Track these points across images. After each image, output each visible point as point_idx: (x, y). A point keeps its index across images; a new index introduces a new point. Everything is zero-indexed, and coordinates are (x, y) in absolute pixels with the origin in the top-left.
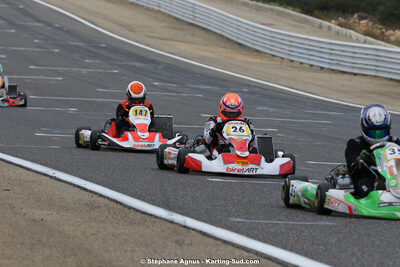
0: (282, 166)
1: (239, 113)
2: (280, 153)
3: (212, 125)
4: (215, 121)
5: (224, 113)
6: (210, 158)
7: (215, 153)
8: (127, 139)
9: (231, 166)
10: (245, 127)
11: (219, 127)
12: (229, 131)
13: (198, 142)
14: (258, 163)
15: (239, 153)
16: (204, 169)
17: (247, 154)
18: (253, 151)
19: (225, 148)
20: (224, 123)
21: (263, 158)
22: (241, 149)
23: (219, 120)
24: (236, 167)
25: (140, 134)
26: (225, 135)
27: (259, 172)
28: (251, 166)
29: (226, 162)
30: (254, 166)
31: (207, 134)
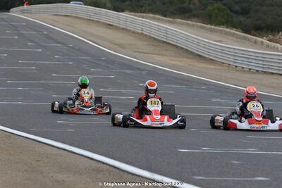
0: (280, 125)
1: (255, 97)
2: (278, 119)
3: (241, 104)
4: (243, 102)
5: (247, 97)
6: (240, 121)
7: (243, 119)
8: (146, 120)
9: (253, 125)
10: (259, 104)
11: (245, 105)
12: (250, 106)
13: (233, 113)
14: (267, 124)
15: (256, 118)
16: (238, 128)
17: (261, 119)
18: (264, 117)
19: (249, 116)
20: (247, 102)
21: (270, 121)
22: (257, 116)
23: (244, 101)
24: (255, 126)
25: (154, 116)
26: (248, 109)
27: (268, 128)
28: (263, 125)
29: (250, 123)
30: (265, 125)
31: (238, 109)
